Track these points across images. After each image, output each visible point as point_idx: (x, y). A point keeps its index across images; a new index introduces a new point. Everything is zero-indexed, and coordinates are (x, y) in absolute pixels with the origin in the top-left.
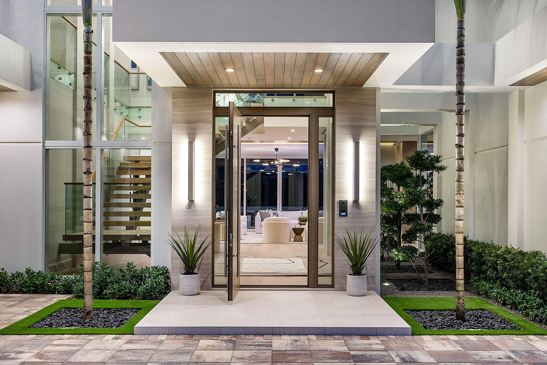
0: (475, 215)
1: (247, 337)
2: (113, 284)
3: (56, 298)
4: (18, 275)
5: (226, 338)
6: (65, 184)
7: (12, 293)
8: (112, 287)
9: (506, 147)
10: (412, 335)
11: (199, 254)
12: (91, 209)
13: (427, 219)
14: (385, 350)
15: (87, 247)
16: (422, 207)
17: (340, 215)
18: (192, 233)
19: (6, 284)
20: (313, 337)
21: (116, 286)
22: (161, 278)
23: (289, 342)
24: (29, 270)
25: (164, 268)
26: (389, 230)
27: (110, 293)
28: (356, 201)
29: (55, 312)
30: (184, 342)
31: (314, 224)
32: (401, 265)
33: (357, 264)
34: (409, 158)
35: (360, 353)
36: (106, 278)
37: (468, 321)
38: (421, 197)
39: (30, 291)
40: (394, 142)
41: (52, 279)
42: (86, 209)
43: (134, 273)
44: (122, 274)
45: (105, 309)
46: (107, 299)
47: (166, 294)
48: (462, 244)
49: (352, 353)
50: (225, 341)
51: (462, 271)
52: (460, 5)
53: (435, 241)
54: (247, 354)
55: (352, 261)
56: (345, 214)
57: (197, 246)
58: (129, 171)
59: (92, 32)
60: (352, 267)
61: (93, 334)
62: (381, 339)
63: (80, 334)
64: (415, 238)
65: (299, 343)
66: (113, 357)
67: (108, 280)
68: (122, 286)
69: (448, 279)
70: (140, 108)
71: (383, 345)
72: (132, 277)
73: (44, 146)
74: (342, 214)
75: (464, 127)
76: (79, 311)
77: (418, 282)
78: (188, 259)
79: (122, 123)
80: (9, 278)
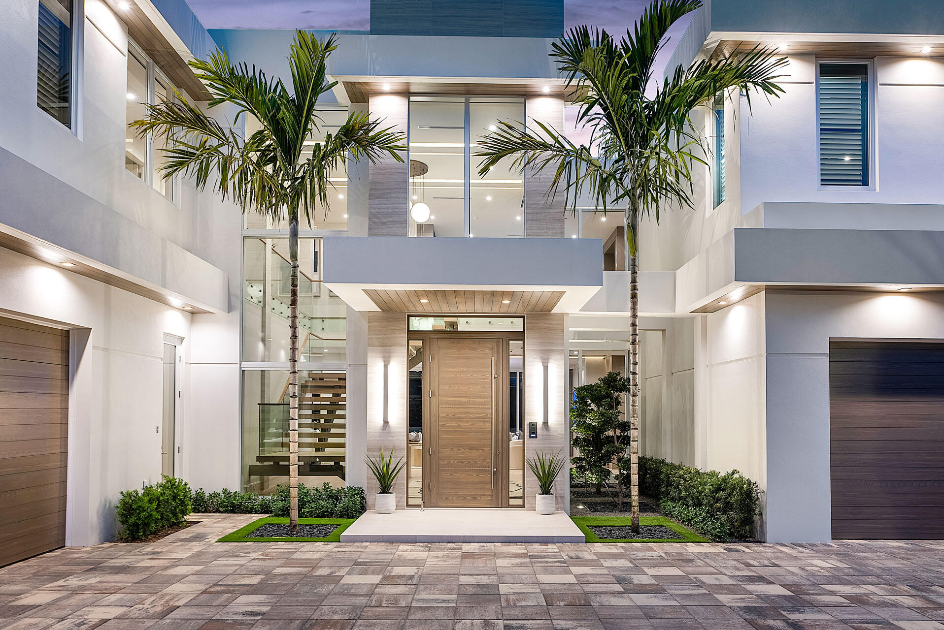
0: (672, 437)
1: (441, 544)
2: (311, 503)
3: (255, 517)
4: (216, 494)
5: (422, 544)
6: (258, 404)
7: (210, 513)
8: (309, 506)
9: (692, 370)
10: (586, 542)
11: (394, 474)
12: (296, 430)
13: (621, 441)
14: (559, 552)
15: (293, 465)
16: (615, 429)
17: (530, 437)
18: (387, 454)
19: (203, 504)
20: (499, 544)
21: (313, 505)
22: (357, 497)
23: (478, 547)
24: (226, 490)
25: (360, 488)
26: (588, 453)
27: (308, 512)
28: (546, 424)
29: (261, 527)
30: (386, 547)
31: (505, 445)
32: (601, 490)
33: (546, 483)
34: (602, 379)
35: (536, 554)
36: (303, 498)
37: (642, 534)
38: (613, 419)
39: (228, 510)
40: (604, 356)
41: (250, 499)
42: (293, 430)
43: (330, 493)
44: (318, 493)
45: (307, 525)
46: (306, 517)
47: (361, 513)
48: (636, 464)
49: (529, 554)
50: (422, 546)
51: (636, 488)
52: (633, 245)
53: (626, 463)
54: (441, 554)
55: (541, 481)
56: (534, 435)
57: (392, 467)
58: (309, 389)
59: (298, 266)
60: (541, 487)
61: (304, 542)
62: (557, 545)
63: (293, 542)
64: (610, 460)
65: (486, 548)
66: (328, 556)
67: (305, 500)
68: (319, 505)
69: (645, 503)
70: (323, 319)
71: (558, 549)
72: (328, 497)
73: (240, 367)
74: (532, 435)
75: (637, 356)
76: (282, 526)
77: (613, 505)
78: (384, 477)
79: (307, 336)
80: (207, 498)
